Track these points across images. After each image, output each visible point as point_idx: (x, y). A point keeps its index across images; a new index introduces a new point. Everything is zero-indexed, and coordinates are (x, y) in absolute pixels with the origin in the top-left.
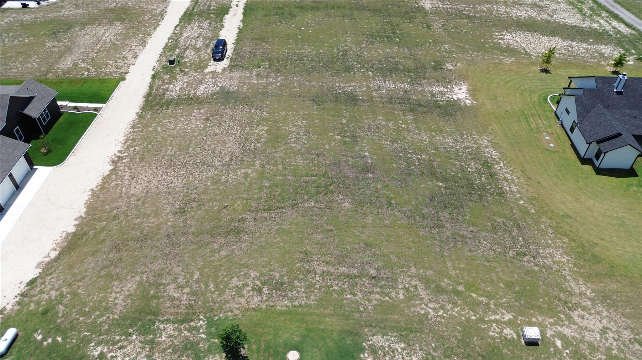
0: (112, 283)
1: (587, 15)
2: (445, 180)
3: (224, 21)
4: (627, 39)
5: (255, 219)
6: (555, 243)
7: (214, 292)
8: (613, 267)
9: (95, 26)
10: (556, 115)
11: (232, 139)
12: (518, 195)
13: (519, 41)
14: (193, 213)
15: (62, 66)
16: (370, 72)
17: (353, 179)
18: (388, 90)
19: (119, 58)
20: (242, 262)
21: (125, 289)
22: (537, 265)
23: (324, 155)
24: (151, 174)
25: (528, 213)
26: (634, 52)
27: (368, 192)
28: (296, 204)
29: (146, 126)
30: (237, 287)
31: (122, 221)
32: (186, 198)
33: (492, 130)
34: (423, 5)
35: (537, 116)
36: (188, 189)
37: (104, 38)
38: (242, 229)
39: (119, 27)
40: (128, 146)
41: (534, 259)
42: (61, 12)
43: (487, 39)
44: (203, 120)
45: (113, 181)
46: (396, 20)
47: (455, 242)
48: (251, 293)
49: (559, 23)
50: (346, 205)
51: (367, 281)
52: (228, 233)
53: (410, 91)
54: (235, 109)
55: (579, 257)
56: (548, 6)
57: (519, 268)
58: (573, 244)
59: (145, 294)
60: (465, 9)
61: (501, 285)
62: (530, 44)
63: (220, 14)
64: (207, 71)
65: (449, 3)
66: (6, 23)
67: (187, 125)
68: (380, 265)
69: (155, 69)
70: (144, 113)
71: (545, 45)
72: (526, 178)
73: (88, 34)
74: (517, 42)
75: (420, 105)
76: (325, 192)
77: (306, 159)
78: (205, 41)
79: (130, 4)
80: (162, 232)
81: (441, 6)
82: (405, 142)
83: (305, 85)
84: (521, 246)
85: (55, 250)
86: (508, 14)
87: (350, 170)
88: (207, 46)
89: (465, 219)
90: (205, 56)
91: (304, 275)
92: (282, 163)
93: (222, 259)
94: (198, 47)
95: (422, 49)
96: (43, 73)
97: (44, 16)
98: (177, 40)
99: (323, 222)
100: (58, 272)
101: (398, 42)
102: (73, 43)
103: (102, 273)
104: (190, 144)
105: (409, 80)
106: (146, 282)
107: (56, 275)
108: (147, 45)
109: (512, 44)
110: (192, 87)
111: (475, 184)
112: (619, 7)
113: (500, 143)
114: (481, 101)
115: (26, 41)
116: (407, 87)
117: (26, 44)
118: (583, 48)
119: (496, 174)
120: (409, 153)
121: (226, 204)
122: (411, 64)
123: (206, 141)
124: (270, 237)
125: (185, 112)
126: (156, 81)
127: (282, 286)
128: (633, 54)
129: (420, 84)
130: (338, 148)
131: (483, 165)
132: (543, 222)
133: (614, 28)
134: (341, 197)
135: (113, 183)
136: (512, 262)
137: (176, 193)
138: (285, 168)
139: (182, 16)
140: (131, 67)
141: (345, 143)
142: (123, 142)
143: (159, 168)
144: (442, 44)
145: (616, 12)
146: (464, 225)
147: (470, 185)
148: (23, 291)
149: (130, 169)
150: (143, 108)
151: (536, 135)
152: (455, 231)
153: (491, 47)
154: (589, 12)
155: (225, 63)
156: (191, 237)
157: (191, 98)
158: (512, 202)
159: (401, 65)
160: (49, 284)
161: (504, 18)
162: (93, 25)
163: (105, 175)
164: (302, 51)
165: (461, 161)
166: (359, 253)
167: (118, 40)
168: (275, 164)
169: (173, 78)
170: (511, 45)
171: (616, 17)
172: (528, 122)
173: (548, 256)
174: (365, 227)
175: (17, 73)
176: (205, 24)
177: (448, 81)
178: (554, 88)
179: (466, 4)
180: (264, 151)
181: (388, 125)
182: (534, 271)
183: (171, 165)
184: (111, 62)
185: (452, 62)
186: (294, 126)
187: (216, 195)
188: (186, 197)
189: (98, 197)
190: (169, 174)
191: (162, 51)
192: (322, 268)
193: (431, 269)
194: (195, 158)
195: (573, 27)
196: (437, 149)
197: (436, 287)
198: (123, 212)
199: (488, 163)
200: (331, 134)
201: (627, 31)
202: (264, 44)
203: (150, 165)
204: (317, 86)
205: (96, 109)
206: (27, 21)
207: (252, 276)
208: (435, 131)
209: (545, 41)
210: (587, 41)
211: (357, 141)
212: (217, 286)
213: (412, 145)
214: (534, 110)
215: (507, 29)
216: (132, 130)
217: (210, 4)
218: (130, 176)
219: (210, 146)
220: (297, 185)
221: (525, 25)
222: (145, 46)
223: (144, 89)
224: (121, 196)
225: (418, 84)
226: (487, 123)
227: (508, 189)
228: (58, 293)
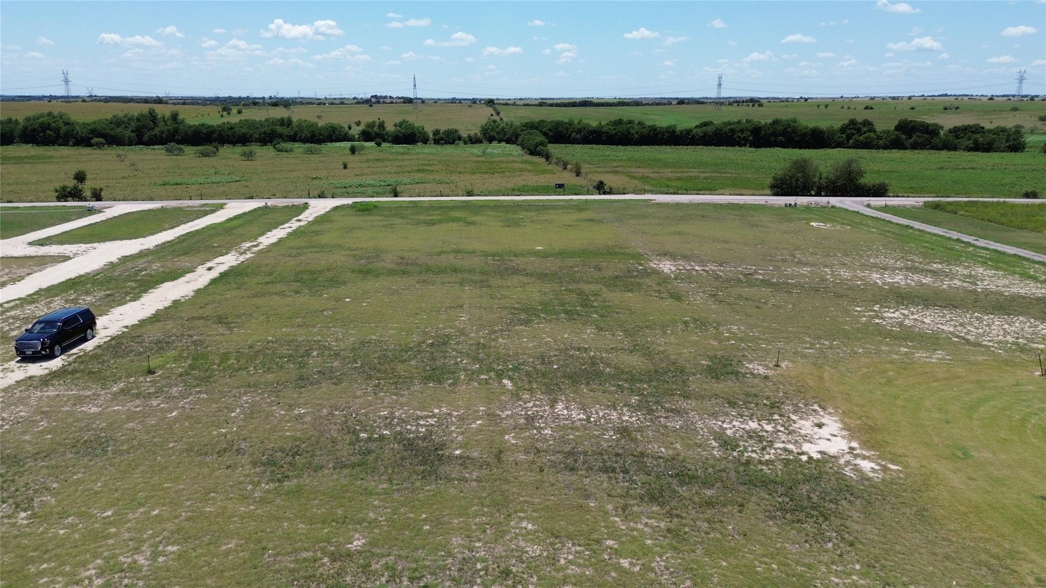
16: (505, 381)
18: (564, 428)
34: (654, 266)
43: (838, 317)
46: (591, 288)
53: (640, 430)
60: (756, 273)
65: (715, 265)
75: (685, 477)
81: (698, 269)
95: (665, 334)
101: (596, 321)
105: (634, 400)
116: (630, 418)
122: (635, 362)
129: (677, 412)
144: (719, 325)
153: (859, 331)
159: (609, 365)
177: (768, 404)
179: (755, 266)
185: (761, 359)
225: (668, 410)
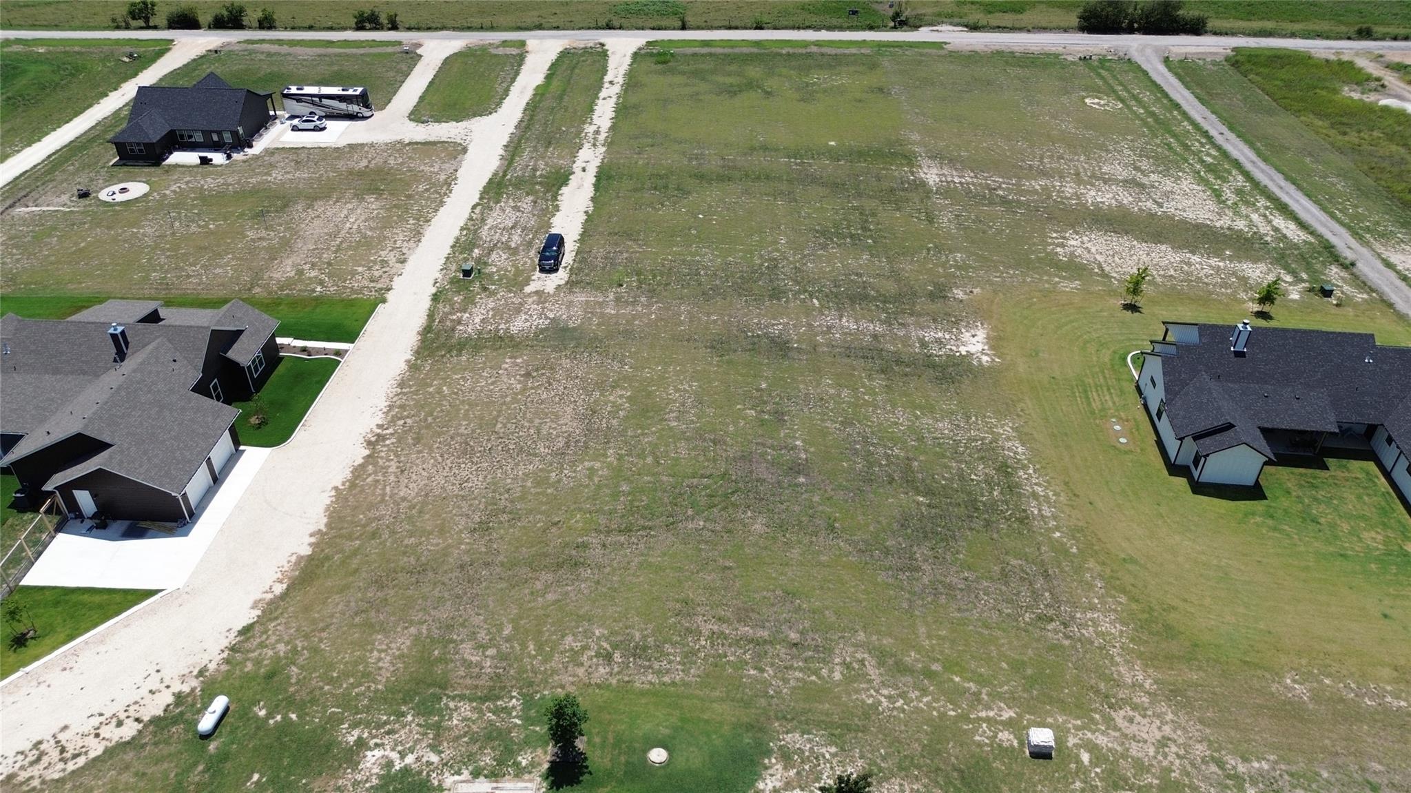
0: (374, 637)
1: (1229, 203)
2: (929, 493)
3: (559, 198)
4: (1296, 252)
5: (604, 545)
6: (1103, 603)
7: (535, 657)
8: (1196, 645)
9: (331, 202)
10: (1138, 388)
11: (569, 410)
12: (1052, 523)
13: (1093, 250)
14: (502, 531)
15: (276, 275)
16: (815, 301)
17: (772, 484)
18: (846, 334)
19: (375, 262)
20: (581, 612)
21: (393, 645)
22: (1067, 637)
23: (725, 443)
24: (433, 466)
25: (1066, 552)
26: (1304, 276)
27: (797, 508)
28: (673, 523)
29: (423, 384)
30: (572, 650)
31: (386, 540)
32: (490, 508)
33: (1022, 410)
34: (923, 176)
35: (1105, 389)
36: (494, 492)
37: (348, 225)
38: (582, 560)
39: (373, 204)
40: (393, 416)
41: (1065, 628)
42: (270, 175)
43: (1034, 244)
44: (522, 376)
45: (370, 475)
46: (870, 204)
47: (935, 595)
48: (595, 660)
49: (1171, 218)
50: (758, 527)
51: (783, 650)
52: (560, 566)
53: (883, 336)
54: (575, 358)
55: (1141, 627)
56: (1157, 184)
57: (1038, 640)
58: (1134, 606)
59: (426, 655)
60: (1000, 187)
61: (1004, 665)
62: (1113, 256)
63: (554, 185)
64: (528, 289)
65: (972, 174)
66: (174, 191)
67: (492, 384)
68: (806, 625)
69: (438, 285)
70: (419, 361)
71: (1139, 260)
72: (1070, 495)
73: (319, 216)
74: (1089, 252)
75: (899, 362)
76: (723, 504)
77: (694, 448)
78: (526, 235)
79: (392, 162)
80: (451, 560)
81: (957, 180)
82: (867, 426)
83: (700, 319)
84: (1046, 606)
85: (280, 581)
86: (1078, 198)
87: (768, 468)
88: (530, 244)
89: (957, 559)
90: (525, 263)
91: (680, 636)
92: (653, 453)
93: (548, 606)
94: (513, 245)
95: (912, 260)
96: (244, 286)
97: (240, 180)
98: (476, 231)
99: (716, 553)
100: (286, 616)
101: (871, 246)
102: (295, 232)
103: (357, 620)
104: (499, 416)
105: (883, 316)
106: (426, 637)
107: (284, 621)
108: (423, 239)
109: (1080, 256)
110: (501, 319)
111: (981, 502)
112: (1291, 188)
113: (1034, 433)
114: (1009, 358)
115: (211, 226)
116: (879, 329)
117: (212, 233)
118: (1211, 266)
119: (1018, 485)
120: (873, 444)
121: (557, 519)
122: (890, 287)
123: (525, 413)
124: (628, 575)
125: (490, 362)
126: (440, 306)
127: (644, 651)
128: (1303, 281)
129: (903, 325)
130: (750, 431)
131: (998, 470)
132: (1089, 569)
133: (1276, 230)
134: (749, 514)
135: (370, 479)
136: (1026, 631)
137: (475, 499)
138: (658, 462)
139: (484, 187)
140: (396, 278)
141: (762, 423)
142: (385, 410)
143: (446, 456)
144: (951, 252)
145: (1285, 198)
146: (954, 569)
147: (973, 503)
148: (234, 642)
149: (397, 456)
150: (418, 353)
151: (1097, 422)
152: (938, 577)
153: (1039, 260)
154: (1231, 197)
155: (561, 276)
156: (498, 570)
157: (500, 337)
158: (1041, 534)
159: (873, 289)
160: (274, 634)
161: (1072, 205)
162: (328, 201)
163: (356, 464)
164: (697, 258)
165: (961, 462)
166: (773, 605)
167: (371, 229)
168: (641, 456)
169: (470, 302)
170: (1076, 257)
171: (1284, 209)
172: (1087, 398)
173: (1090, 623)
174: (787, 565)
175: (199, 285)
176: (526, 203)
177: (954, 320)
178: (1143, 340)
179: (1003, 177)
180: (623, 433)
181: (839, 396)
182: (1062, 646)
183: (466, 451)
184: (360, 269)
185: (965, 286)
186: (677, 390)
187: (542, 503)
188: (491, 505)
189: (347, 500)
190: (463, 466)
191: (449, 250)
192: (711, 627)
193: (890, 635)
194: (507, 442)
195: (1198, 226)
196: (920, 439)
197: (896, 663)
198: (388, 527)
199: (1008, 467)
200: (738, 407)
201: (1298, 236)
202: (630, 243)
203: (431, 449)
204: (719, 322)
205: (339, 353)
206: (211, 190)
207: (597, 633)
208: (921, 408)
209: (1141, 253)
210: (1219, 254)
211: (785, 421)
212: (540, 648)
213: (880, 431)
214: (1101, 377)
215: (1073, 227)
216: (399, 390)
217: (535, 165)
218: (397, 468)
219: (531, 421)
220: (677, 491)
221: (1108, 220)
222: (419, 241)
223: (419, 320)
224: (383, 500)
225: (900, 324)
226: (1014, 398)
227: (1036, 512)
228: (289, 647)
